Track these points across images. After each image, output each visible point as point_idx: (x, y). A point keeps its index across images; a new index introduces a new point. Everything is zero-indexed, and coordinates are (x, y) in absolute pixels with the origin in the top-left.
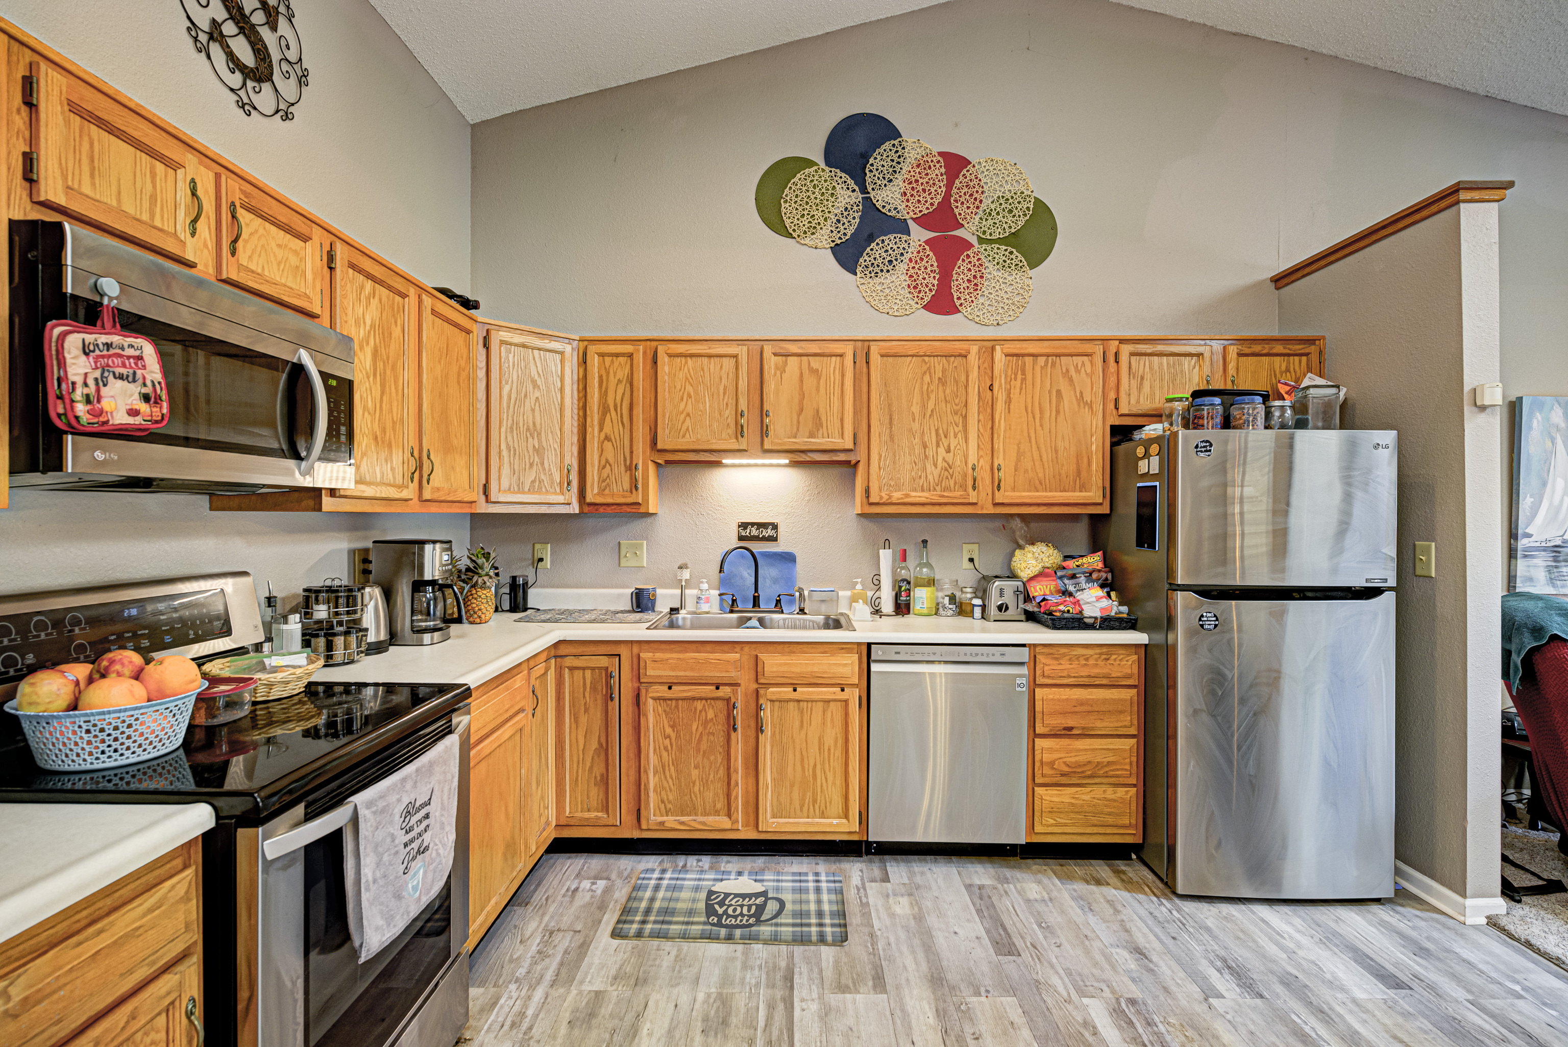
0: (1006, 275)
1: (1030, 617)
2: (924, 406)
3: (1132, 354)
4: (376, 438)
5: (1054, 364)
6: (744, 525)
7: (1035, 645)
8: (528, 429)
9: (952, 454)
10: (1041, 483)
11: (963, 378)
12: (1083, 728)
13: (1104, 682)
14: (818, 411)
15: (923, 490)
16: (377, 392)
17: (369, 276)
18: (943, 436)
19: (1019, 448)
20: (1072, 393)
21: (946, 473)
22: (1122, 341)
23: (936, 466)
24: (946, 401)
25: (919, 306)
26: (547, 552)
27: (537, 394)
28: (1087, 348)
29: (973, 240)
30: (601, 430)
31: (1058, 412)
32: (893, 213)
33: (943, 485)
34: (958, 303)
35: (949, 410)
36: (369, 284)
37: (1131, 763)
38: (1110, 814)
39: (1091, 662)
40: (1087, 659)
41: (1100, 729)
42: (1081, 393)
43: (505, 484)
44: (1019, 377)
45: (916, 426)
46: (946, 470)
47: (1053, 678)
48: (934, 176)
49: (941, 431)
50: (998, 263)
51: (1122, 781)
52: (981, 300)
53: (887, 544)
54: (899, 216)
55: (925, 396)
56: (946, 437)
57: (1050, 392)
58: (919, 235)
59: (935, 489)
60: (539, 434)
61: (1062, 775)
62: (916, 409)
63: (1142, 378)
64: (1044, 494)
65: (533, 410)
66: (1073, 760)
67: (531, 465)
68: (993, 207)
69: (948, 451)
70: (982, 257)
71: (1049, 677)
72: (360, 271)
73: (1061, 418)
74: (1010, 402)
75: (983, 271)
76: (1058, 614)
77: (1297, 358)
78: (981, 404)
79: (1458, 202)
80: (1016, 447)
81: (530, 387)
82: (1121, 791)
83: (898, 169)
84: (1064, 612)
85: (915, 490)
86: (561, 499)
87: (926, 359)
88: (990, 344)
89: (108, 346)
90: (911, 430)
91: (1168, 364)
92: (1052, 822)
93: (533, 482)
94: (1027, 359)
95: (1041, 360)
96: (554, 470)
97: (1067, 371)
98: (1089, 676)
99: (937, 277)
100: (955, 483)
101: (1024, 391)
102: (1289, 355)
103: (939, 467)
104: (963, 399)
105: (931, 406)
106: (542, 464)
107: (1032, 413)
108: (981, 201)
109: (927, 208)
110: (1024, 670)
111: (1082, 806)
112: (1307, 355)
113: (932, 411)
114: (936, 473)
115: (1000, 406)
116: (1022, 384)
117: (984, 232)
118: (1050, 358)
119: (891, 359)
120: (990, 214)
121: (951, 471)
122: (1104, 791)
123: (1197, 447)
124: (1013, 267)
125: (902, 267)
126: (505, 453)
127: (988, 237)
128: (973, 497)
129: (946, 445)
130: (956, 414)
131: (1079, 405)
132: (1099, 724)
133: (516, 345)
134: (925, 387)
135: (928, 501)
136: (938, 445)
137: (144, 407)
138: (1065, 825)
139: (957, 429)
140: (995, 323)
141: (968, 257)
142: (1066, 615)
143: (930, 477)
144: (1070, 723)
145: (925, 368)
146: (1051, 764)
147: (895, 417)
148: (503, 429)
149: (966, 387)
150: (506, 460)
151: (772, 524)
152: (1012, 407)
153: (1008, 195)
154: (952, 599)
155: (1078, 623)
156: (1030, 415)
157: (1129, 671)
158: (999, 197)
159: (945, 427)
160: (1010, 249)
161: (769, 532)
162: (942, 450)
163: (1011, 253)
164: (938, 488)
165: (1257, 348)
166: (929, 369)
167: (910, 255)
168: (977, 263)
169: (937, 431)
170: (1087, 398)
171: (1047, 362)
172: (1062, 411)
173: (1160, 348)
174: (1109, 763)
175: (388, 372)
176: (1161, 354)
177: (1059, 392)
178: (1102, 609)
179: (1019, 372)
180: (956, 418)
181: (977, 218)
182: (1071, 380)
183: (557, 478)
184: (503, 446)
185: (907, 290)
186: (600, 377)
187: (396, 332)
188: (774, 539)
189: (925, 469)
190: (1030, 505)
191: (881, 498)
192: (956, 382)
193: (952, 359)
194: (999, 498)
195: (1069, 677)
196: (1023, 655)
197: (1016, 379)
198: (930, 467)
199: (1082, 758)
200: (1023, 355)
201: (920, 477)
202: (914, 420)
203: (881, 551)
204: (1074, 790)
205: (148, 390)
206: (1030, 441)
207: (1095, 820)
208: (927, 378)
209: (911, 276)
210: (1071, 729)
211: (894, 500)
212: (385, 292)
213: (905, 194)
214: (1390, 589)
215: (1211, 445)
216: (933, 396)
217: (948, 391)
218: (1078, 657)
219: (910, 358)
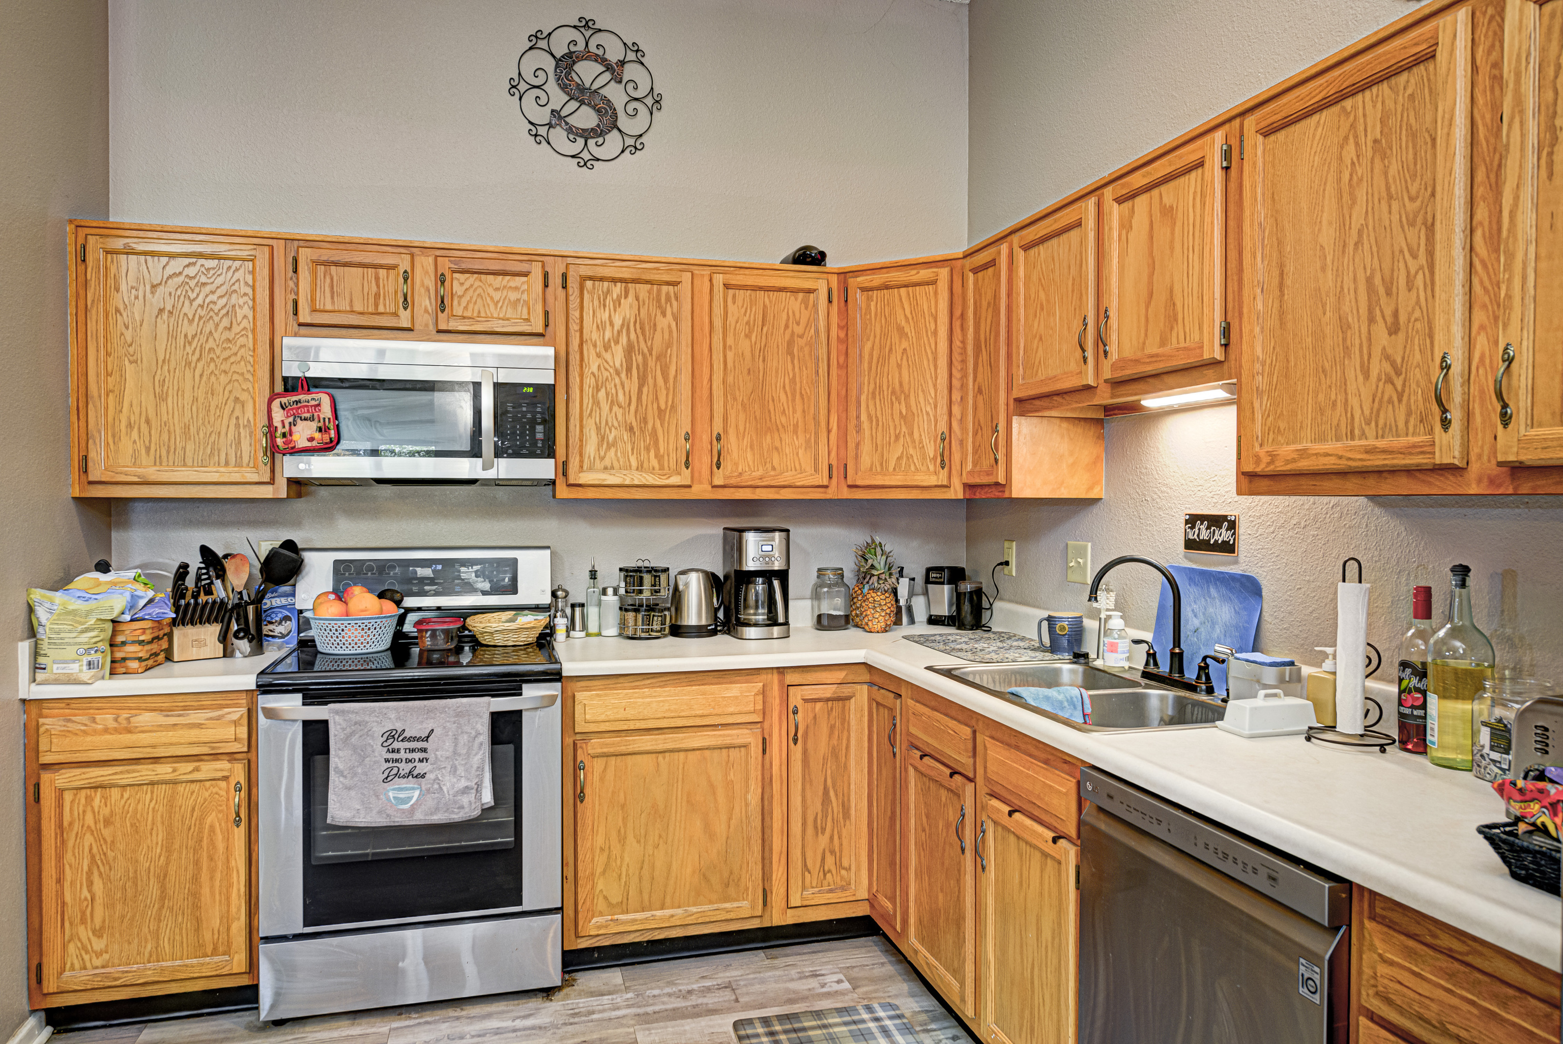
2: (1343, 225)
4: (631, 429)
6: (1192, 520)
8: (894, 392)
9: (1401, 335)
11: (1431, 117)
14: (1171, 291)
15: (1338, 438)
16: (633, 385)
17: (614, 280)
18: (1382, 291)
21: (1389, 388)
23: (1367, 376)
24: (1390, 197)
26: (1012, 552)
27: (905, 344)
30: (975, 380)
33: (1381, 422)
35: (1395, 218)
36: (617, 289)
43: (866, 460)
45: (1327, 280)
46: (1389, 380)
47: (1399, 1008)
49: (1377, 280)
55: (1346, 197)
56: (1389, 294)
59: (1363, 435)
60: (907, 397)
62: (1328, 236)
65: (899, 366)
67: (897, 437)
69: (1394, 330)
71: (1390, 1001)
72: (602, 279)
81: (896, 338)
85: (1321, 438)
86: (933, 481)
89: (297, 402)
93: (899, 459)
96: (926, 440)
100: (1409, 414)
103: (1374, 373)
104: (1430, 176)
105: (1357, 219)
106: (911, 434)
113: (1360, 231)
114: (1366, 393)
119: (1281, 135)
121: (1399, 383)
126: (866, 425)
128: (1447, 448)
129: (1388, 312)
130: (1413, 222)
133: (878, 288)
134: (1346, 176)
135: (1343, 464)
136: (1371, 320)
137: (317, 435)
139: (1413, 265)
143: (1354, 402)
145: (1345, 125)
147: (1290, 268)
148: (863, 398)
150: (867, 433)
151: (1224, 518)
159: (1386, 266)
161: (1222, 535)
162: (1380, 331)
164: (1370, 431)
166: (1354, 125)
169: (1369, 280)
175: (651, 363)
180: (1411, 234)
183: (931, 451)
184: (864, 417)
186: (975, 303)
187: (664, 322)
188: (1228, 548)
189: (1343, 384)
191: (1259, 460)
192: (1412, 136)
193: (1405, 76)
198: (1352, 377)
201: (1334, 404)
202: (1323, 269)
205: (321, 424)
208: (1350, 151)
212: (643, 289)
216: (1361, 195)
217: (1394, 170)
219: (1316, 117)
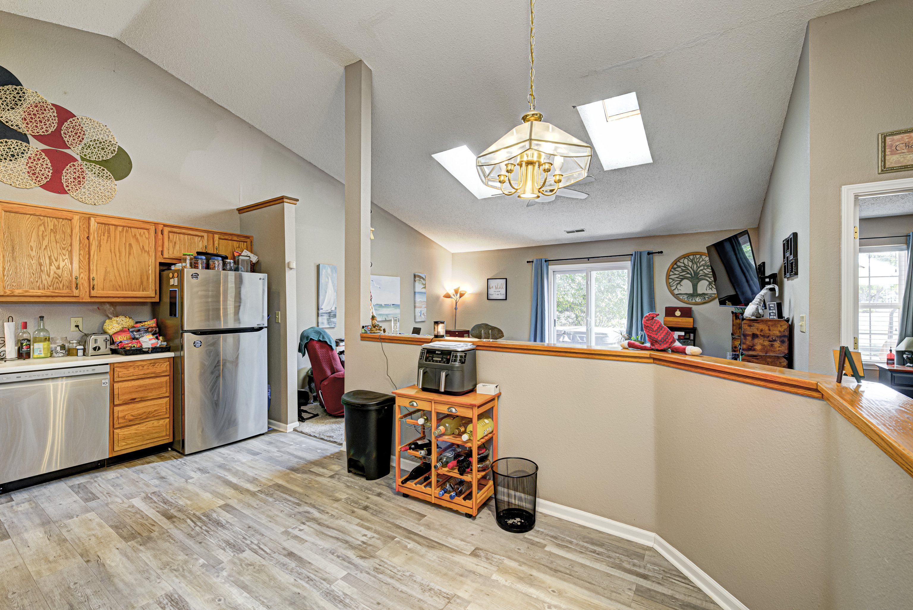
0: (100, 180)
1: (114, 352)
2: (40, 243)
3: (170, 232)
5: (127, 231)
7: (114, 363)
9: (61, 270)
10: (120, 287)
11: (69, 231)
12: (141, 398)
13: (153, 375)
15: (39, 289)
18: (54, 260)
19: (106, 270)
20: (138, 246)
21: (57, 280)
22: (165, 226)
23: (49, 276)
24: (57, 242)
25: (37, 185)
28: (147, 226)
29: (78, 157)
31: (130, 254)
32: (16, 128)
33: (55, 286)
34: (67, 189)
35: (58, 247)
37: (166, 409)
38: (156, 433)
39: (145, 367)
40: (143, 367)
41: (150, 396)
42: (143, 247)
44: (106, 234)
45: (33, 253)
46: (56, 278)
47: (124, 377)
48: (48, 116)
49: (53, 258)
50: (95, 173)
51: (162, 417)
52: (83, 190)
53: (10, 319)
54: (21, 130)
55: (41, 237)
56: (56, 261)
57: (125, 244)
58: (36, 146)
59: (48, 288)
61: (130, 421)
62: (33, 244)
63: (175, 243)
64: (122, 292)
66: (136, 413)
68: (91, 143)
69: (58, 268)
70: (84, 168)
71: (121, 377)
73: (131, 257)
74: (100, 246)
75: (84, 175)
76: (128, 348)
77: (242, 243)
78: (81, 245)
79: (283, 202)
80: (104, 269)
82: (161, 422)
83: (19, 103)
84: (131, 347)
85: (33, 288)
87: (42, 218)
88: (88, 216)
90: (29, 256)
91: (188, 238)
92: (125, 444)
94: (111, 226)
95: (120, 229)
97: (135, 235)
98: (144, 374)
99: (51, 171)
100: (63, 286)
101: (109, 241)
102: (239, 241)
103: (51, 277)
104: (69, 242)
105: (45, 243)
107: (114, 253)
108: (83, 139)
109: (43, 132)
110: (108, 376)
111: (141, 433)
112: (246, 242)
113: (46, 246)
114: (49, 279)
115: (93, 248)
116: (108, 238)
117: (85, 155)
118: (125, 228)
119: (13, 214)
120: (89, 147)
121: (60, 279)
122: (153, 424)
123: (192, 275)
124: (105, 177)
125: (24, 161)
127: (88, 158)
128: (76, 292)
129: (56, 265)
130: (64, 249)
131: (142, 252)
132: (150, 394)
134: (41, 233)
135: (44, 295)
136: (50, 265)
138: (132, 443)
139: (64, 258)
140: (93, 204)
141: (74, 165)
142: (133, 348)
143: (45, 281)
144: (134, 396)
145: (40, 222)
146: (124, 417)
149: (71, 236)
152: (101, 249)
153: (100, 140)
154: (63, 347)
155: (140, 351)
156: (113, 254)
157: (165, 369)
158: (95, 140)
159: (56, 256)
160: (102, 168)
162: (53, 268)
163: (104, 170)
164: (51, 288)
165: (226, 237)
166: (44, 223)
167: (29, 155)
168: (80, 170)
169: (50, 257)
170: (147, 248)
171: (123, 230)
172: (132, 254)
173: (184, 231)
174: (155, 411)
176: (184, 234)
177: (130, 245)
178: (152, 344)
179: (106, 232)
180: (64, 251)
181: (80, 147)
182: (137, 240)
185: (27, 175)
189: (40, 277)
190: (114, 297)
191: (5, 292)
192: (64, 233)
193: (61, 220)
194: (93, 293)
195: (133, 376)
196: (107, 369)
197: (104, 235)
198: (44, 277)
199: (141, 411)
200: (109, 225)
201: (37, 282)
202: (32, 250)
203: (6, 324)
204: (136, 426)
206: (113, 267)
207: (148, 437)
208: (42, 228)
209: (30, 167)
210: (135, 399)
211: (16, 294)
213: (25, 120)
214: (266, 327)
215: (198, 275)
216: (46, 238)
217: (58, 237)
218: (138, 366)
219: (28, 216)
